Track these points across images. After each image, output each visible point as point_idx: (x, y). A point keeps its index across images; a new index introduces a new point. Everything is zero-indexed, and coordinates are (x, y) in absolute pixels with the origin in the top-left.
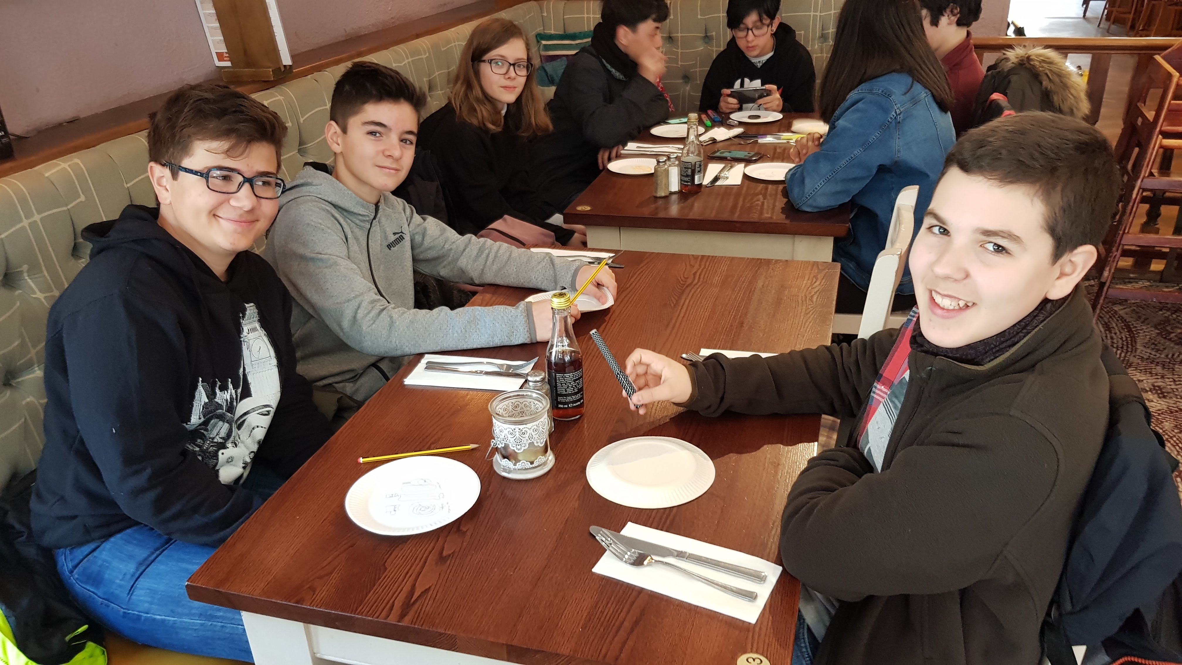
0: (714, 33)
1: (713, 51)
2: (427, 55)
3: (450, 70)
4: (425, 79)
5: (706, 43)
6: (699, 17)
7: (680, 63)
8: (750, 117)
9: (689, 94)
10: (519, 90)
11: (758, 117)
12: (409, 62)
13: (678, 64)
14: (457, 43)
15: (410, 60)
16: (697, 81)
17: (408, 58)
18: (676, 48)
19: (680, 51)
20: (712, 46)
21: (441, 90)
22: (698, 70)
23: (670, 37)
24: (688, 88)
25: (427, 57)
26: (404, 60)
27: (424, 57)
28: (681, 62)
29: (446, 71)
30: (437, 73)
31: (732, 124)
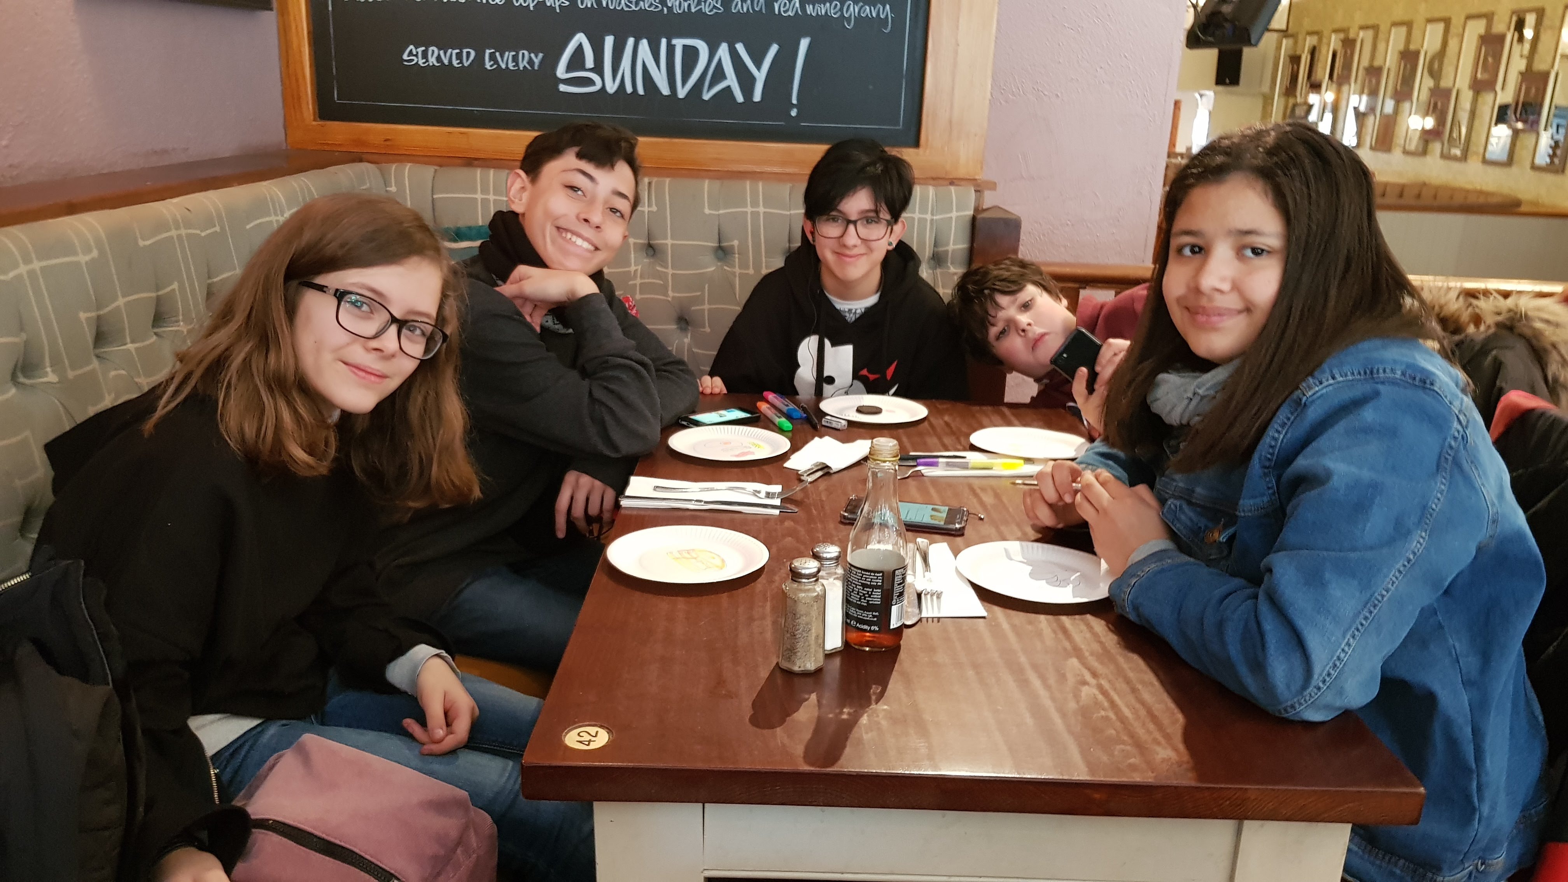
0: (736, 243)
1: (734, 274)
2: (95, 253)
3: (160, 293)
4: (83, 316)
5: (719, 259)
6: (707, 211)
7: (670, 293)
8: (860, 410)
9: (690, 350)
10: (392, 384)
11: (877, 411)
12: (31, 274)
13: (667, 296)
14: (183, 232)
15: (37, 265)
16: (704, 327)
17: (27, 261)
18: (662, 266)
19: (670, 271)
20: (733, 266)
21: (133, 342)
22: (706, 307)
23: (650, 246)
24: (687, 340)
25: (93, 260)
26: (16, 266)
27: (83, 259)
28: (673, 291)
29: (154, 295)
30: (121, 302)
31: (834, 425)
